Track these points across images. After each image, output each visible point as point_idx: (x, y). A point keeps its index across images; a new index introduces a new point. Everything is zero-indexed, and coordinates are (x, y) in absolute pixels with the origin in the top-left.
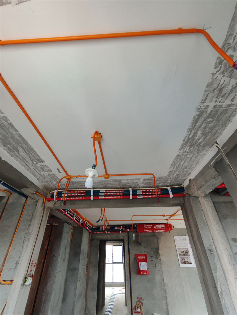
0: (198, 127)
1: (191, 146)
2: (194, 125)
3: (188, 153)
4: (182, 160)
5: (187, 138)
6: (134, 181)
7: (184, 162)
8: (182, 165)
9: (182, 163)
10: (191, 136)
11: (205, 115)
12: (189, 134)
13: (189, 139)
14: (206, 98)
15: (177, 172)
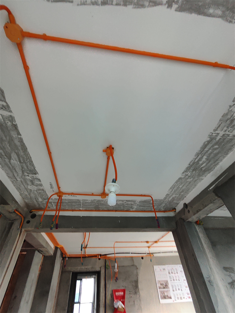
0: (205, 152)
1: (193, 170)
2: (202, 150)
3: (189, 176)
4: (182, 183)
5: (193, 162)
6: (130, 203)
7: (183, 186)
8: (180, 188)
9: (181, 186)
10: (196, 160)
11: (214, 141)
12: (195, 158)
13: (194, 163)
14: (219, 127)
15: (174, 196)
